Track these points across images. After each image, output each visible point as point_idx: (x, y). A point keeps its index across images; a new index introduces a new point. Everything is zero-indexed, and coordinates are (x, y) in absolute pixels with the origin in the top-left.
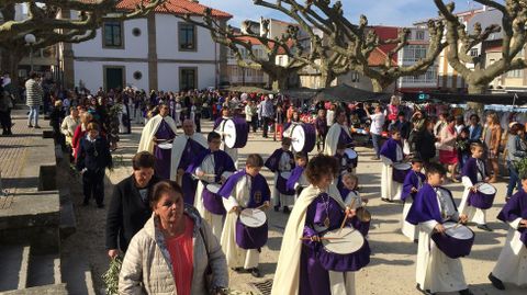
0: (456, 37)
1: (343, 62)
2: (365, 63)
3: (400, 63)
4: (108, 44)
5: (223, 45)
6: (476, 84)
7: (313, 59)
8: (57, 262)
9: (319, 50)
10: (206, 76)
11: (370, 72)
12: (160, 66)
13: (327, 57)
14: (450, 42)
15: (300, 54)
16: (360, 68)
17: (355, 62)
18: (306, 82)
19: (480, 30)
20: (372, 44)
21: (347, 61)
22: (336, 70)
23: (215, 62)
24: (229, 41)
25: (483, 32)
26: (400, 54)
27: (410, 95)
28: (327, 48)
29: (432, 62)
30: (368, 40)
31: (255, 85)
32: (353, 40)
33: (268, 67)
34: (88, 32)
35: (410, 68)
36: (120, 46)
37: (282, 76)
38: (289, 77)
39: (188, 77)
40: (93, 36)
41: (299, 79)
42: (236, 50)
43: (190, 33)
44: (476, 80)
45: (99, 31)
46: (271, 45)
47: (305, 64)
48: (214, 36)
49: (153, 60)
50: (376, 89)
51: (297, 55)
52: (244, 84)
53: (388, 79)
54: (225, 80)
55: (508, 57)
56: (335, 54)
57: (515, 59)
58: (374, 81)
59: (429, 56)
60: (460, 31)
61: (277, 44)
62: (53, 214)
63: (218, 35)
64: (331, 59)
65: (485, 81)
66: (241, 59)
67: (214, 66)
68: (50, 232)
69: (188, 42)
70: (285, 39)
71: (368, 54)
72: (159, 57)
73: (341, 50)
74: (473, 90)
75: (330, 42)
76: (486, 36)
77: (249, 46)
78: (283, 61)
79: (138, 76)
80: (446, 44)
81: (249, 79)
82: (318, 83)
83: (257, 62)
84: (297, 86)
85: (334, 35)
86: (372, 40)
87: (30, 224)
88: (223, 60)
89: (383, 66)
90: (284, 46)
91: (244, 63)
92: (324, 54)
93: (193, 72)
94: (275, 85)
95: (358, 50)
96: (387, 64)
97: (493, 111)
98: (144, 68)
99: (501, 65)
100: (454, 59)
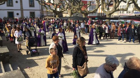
0: (103, 3)
1: (75, 10)
2: (81, 10)
3: (88, 10)
4: (8, 6)
5: (42, 5)
6: (108, 15)
7: (67, 9)
8: (10, 65)
9: (68, 7)
10: (37, 14)
11: (82, 13)
12: (24, 11)
13: (71, 9)
14: (102, 4)
15: (63, 8)
16: (79, 11)
17: (78, 10)
18: (64, 15)
19: (108, 1)
20: (82, 5)
21: (76, 10)
22: (73, 12)
23: (40, 10)
24: (44, 4)
25: (109, 2)
26: (88, 8)
27: (93, 18)
28: (70, 6)
29: (97, 10)
30: (81, 4)
32: (78, 4)
33: (55, 11)
34: (3, 2)
35: (92, 11)
36: (12, 6)
37: (59, 14)
38: (60, 14)
39: (32, 14)
40: (4, 3)
41: (62, 15)
42: (46, 7)
43: (32, 2)
44: (108, 14)
45: (6, 2)
46: (55, 5)
47: (65, 11)
48: (39, 3)
49: (22, 10)
50: (84, 17)
51: (62, 8)
52: (48, 16)
53: (86, 14)
54: (43, 15)
55: (116, 8)
56: (73, 8)
57: (117, 8)
58: (83, 15)
59: (97, 8)
60: (104, 2)
61: (57, 5)
62: (7, 52)
63: (40, 3)
64: (72, 9)
65: (110, 14)
66: (47, 9)
67: (39, 11)
68: (7, 57)
69: (32, 5)
70: (59, 4)
71: (81, 7)
72: (23, 9)
73: (74, 7)
74: (107, 17)
75: (71, 4)
76: (110, 3)
77: (49, 6)
78: (58, 10)
79: (18, 14)
80: (101, 5)
81: (49, 15)
82: (68, 15)
83: (52, 10)
84: (62, 16)
85: (72, 3)
86: (82, 4)
87: (1, 56)
88: (42, 10)
89: (85, 11)
90: (59, 6)
91: (48, 10)
92: (70, 8)
93: (34, 13)
94: (57, 16)
95: (79, 7)
96: (86, 10)
98: (19, 12)
99: (114, 10)
100: (103, 9)
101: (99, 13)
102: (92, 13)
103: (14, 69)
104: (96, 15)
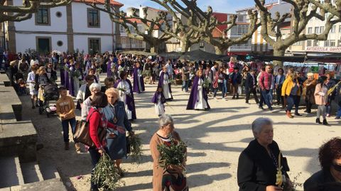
0: (266, 20)
1: (196, 36)
2: (211, 36)
3: (229, 36)
4: (38, 23)
5: (118, 23)
6: (279, 50)
7: (176, 33)
8: (37, 167)
9: (180, 27)
10: (106, 44)
11: (214, 43)
12: (75, 37)
13: (186, 32)
14: (262, 23)
15: (168, 30)
16: (207, 39)
17: (204, 36)
18: (170, 48)
19: (279, 16)
20: (214, 24)
21: (198, 35)
22: (192, 41)
23: (112, 35)
24: (122, 21)
25: (281, 17)
26: (229, 32)
27: (241, 56)
28: (186, 26)
29: (250, 37)
30: (212, 21)
31: (137, 49)
32: (204, 22)
33: (148, 39)
34: (27, 15)
35: (238, 39)
36: (48, 23)
37: (157, 44)
38: (160, 44)
39: (94, 44)
40: (30, 17)
41: (165, 46)
42: (126, 27)
43: (95, 15)
44: (279, 47)
45: (34, 14)
46: (149, 23)
47: (171, 37)
48: (111, 17)
49: (70, 33)
50: (218, 52)
51: (166, 31)
52: (131, 49)
53: (224, 47)
54: (119, 46)
55: (297, 32)
56: (191, 30)
57: (301, 34)
58: (216, 48)
59: (250, 32)
60: (268, 17)
61: (153, 23)
62: (33, 135)
63: (114, 17)
64: (189, 33)
65: (283, 48)
66: (130, 32)
67: (111, 37)
68: (31, 147)
69: (94, 22)
70: (158, 20)
71: (211, 30)
72: (74, 31)
73: (195, 28)
74: (276, 54)
75: (188, 22)
76: (283, 20)
77: (135, 25)
78: (156, 34)
79: (60, 43)
80: (260, 24)
81: (133, 46)
82: (180, 48)
83: (141, 35)
84: (165, 50)
85: (191, 18)
86: (213, 21)
87: (18, 143)
88: (117, 34)
89: (221, 38)
90: (158, 25)
91: (132, 35)
92: (184, 30)
93: (98, 41)
94: (152, 50)
95: (207, 28)
96: (224, 37)
97: (291, 67)
98: (64, 39)
99: (293, 38)
100: (265, 34)
101: (256, 45)
102: (239, 43)
103: (45, 178)
104: (249, 49)
